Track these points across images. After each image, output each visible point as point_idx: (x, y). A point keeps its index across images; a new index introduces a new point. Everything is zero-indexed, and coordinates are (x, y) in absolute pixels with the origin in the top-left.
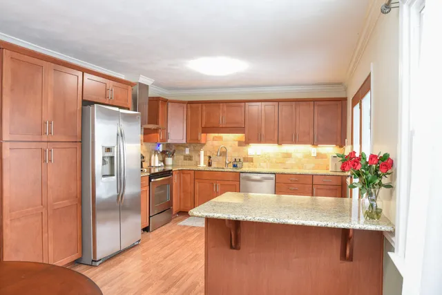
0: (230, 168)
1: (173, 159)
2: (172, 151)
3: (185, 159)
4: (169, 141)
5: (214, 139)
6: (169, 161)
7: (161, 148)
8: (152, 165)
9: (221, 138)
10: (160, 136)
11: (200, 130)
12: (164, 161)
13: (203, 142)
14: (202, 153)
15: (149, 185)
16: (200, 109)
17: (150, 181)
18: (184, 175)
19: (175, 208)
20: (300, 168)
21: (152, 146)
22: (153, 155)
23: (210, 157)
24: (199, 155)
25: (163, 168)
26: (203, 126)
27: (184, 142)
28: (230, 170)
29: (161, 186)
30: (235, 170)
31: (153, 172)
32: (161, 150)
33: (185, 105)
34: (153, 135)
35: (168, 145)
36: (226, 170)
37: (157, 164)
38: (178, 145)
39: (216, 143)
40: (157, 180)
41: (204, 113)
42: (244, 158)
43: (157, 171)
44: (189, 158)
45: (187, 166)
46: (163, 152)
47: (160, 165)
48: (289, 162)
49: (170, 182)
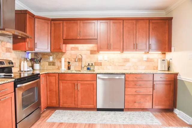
0: (85, 71)
1: (40, 65)
2: (39, 59)
3: (49, 65)
4: (37, 50)
5: (72, 49)
6: (37, 66)
7: (30, 56)
8: (22, 70)
9: (77, 49)
10: (28, 45)
11: (62, 41)
12: (32, 67)
13: (64, 51)
14: (63, 59)
15: (15, 91)
16: (61, 25)
17: (15, 86)
18: (50, 77)
19: (43, 105)
20: (135, 69)
21: (22, 54)
22: (23, 62)
23: (69, 63)
24: (61, 62)
25: (31, 72)
26: (64, 38)
27: (49, 51)
28: (85, 72)
29: (30, 89)
30: (89, 72)
31: (22, 76)
32: (30, 58)
33: (49, 22)
34: (21, 44)
35: (36, 54)
36: (82, 72)
37: (26, 69)
38: (44, 54)
39: (73, 52)
40: (24, 85)
41: (65, 28)
42: (95, 63)
43: (26, 75)
44: (53, 64)
45: (52, 70)
46: (32, 60)
47: (29, 70)
48: (128, 64)
49: (38, 85)
